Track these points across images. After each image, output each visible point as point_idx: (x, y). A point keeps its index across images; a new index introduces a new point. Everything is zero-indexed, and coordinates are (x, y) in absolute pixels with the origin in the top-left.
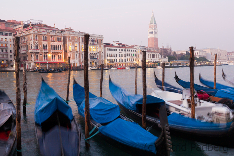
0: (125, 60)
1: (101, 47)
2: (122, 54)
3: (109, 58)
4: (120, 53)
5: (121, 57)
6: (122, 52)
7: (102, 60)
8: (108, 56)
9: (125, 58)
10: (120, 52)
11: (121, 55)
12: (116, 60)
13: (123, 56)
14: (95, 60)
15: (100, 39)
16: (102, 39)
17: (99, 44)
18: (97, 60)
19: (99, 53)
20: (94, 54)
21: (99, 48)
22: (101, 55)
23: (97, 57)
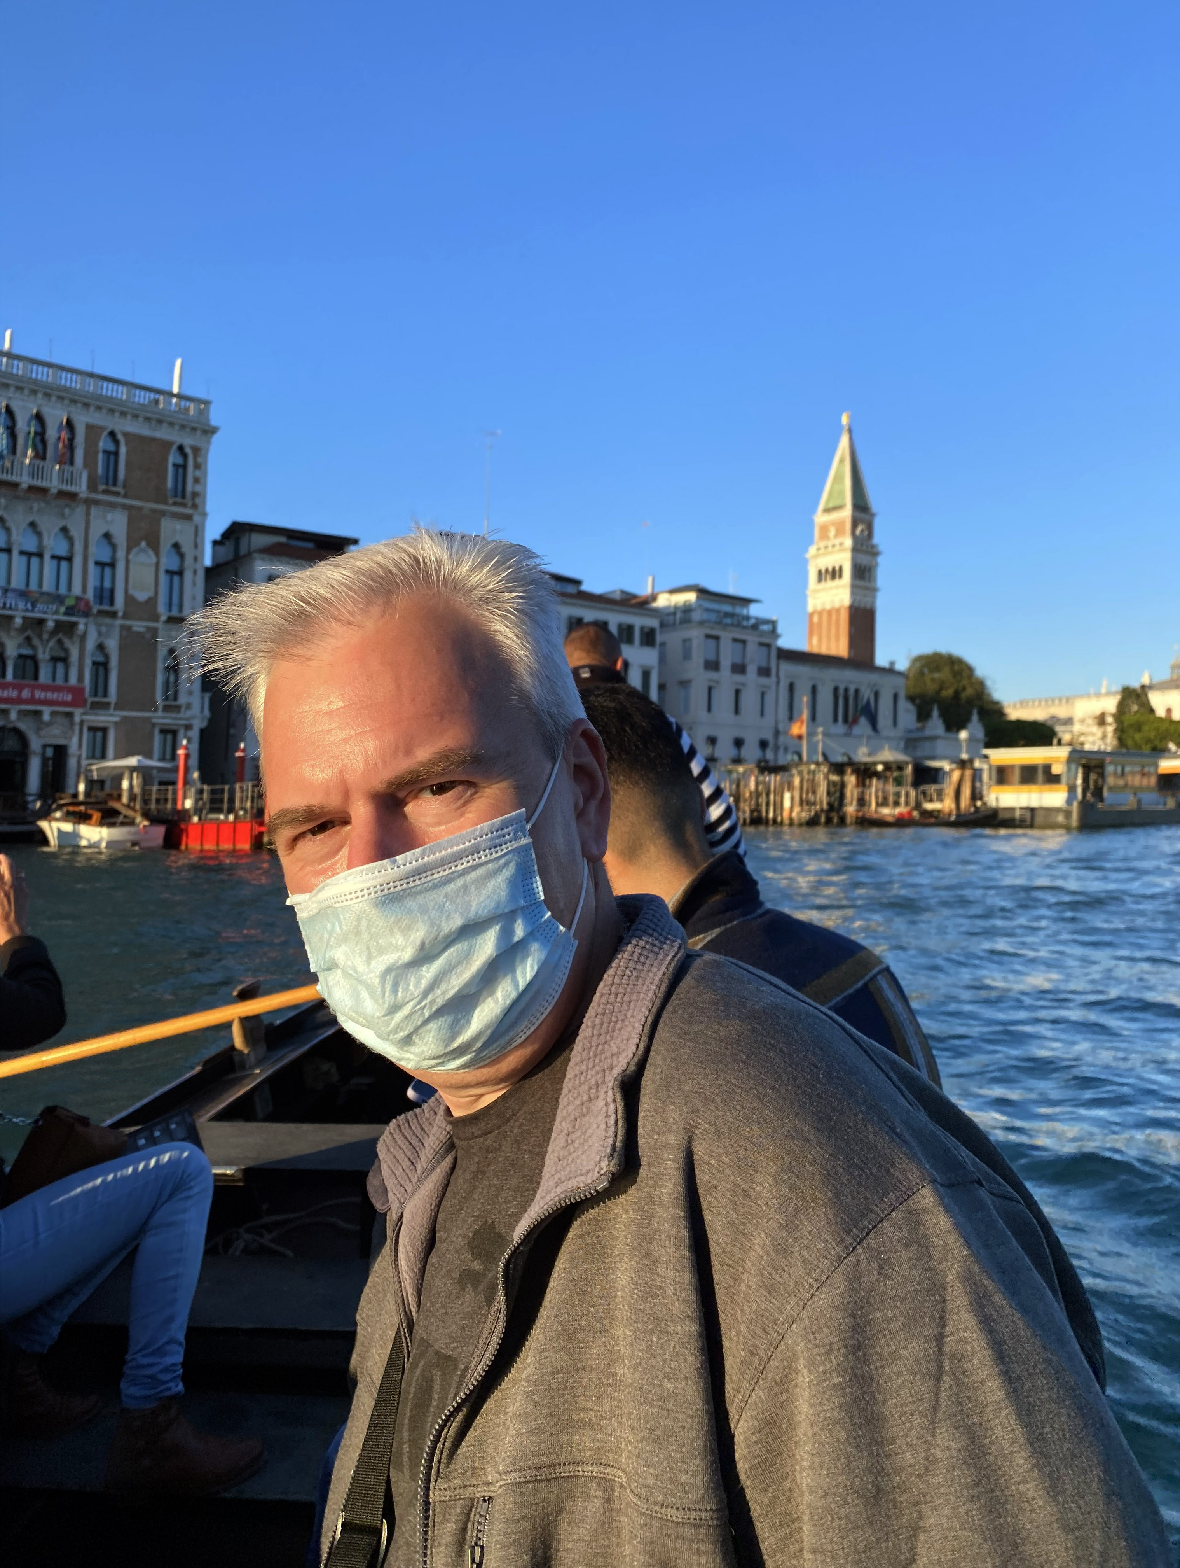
7: (167, 719)
14: (46, 717)
15: (153, 440)
16: (188, 441)
17: (125, 507)
18: (77, 719)
19: (118, 622)
20: (40, 637)
21: (129, 550)
22: (162, 652)
23: (81, 678)
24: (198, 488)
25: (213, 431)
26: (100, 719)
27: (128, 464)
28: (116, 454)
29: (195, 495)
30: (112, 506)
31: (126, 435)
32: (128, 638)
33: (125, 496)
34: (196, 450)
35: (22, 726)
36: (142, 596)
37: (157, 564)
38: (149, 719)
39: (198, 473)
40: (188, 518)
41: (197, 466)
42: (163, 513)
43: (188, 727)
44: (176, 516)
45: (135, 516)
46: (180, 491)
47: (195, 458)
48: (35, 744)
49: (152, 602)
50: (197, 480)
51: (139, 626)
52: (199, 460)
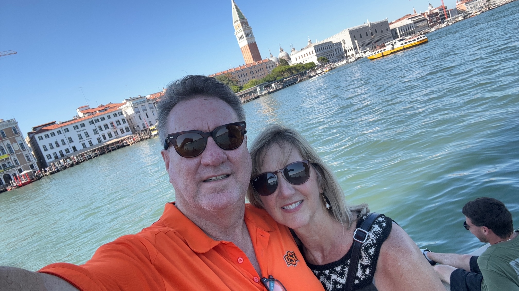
0: (99, 139)
1: (16, 142)
2: (85, 131)
3: (50, 152)
4: (79, 133)
5: (85, 138)
6: (84, 128)
7: (30, 164)
8: (46, 150)
9: (97, 136)
10: (77, 130)
11: (83, 135)
12: (74, 148)
13: (91, 133)
14: (10, 171)
15: (8, 128)
16: (14, 126)
17: (8, 139)
18: (15, 169)
19: (15, 154)
20: (4, 161)
21: (12, 144)
22: (25, 155)
23: (13, 164)
24: (19, 131)
25: (17, 122)
26: (19, 168)
27: (6, 133)
28: (3, 132)
29: (19, 132)
30: (6, 140)
31: (3, 130)
32: (18, 156)
33: (8, 138)
34: (16, 126)
35: (7, 173)
36: (17, 149)
37: (18, 144)
38: (27, 165)
39: (18, 129)
40: (20, 136)
41: (17, 128)
42: (15, 137)
43: (34, 163)
44: (17, 137)
45: (10, 140)
46: (16, 133)
47: (16, 127)
48: (11, 175)
49: (19, 149)
50: (18, 130)
51: (19, 153)
52: (17, 127)
